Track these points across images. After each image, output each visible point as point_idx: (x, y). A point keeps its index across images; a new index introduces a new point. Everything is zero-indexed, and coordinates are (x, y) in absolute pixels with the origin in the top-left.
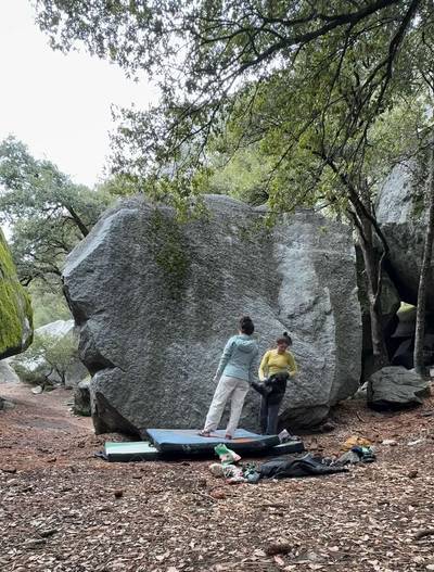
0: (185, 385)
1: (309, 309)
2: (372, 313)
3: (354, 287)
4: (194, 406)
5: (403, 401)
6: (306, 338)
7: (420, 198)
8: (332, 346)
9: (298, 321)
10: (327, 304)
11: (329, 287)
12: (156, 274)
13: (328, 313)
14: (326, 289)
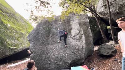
0: (47, 56)
1: (78, 34)
2: (100, 30)
3: (89, 27)
4: (49, 61)
5: (108, 55)
6: (78, 41)
7: (106, 5)
8: (84, 42)
9: (76, 37)
10: (82, 32)
11: (83, 28)
12: (44, 32)
13: (83, 34)
14: (82, 29)
